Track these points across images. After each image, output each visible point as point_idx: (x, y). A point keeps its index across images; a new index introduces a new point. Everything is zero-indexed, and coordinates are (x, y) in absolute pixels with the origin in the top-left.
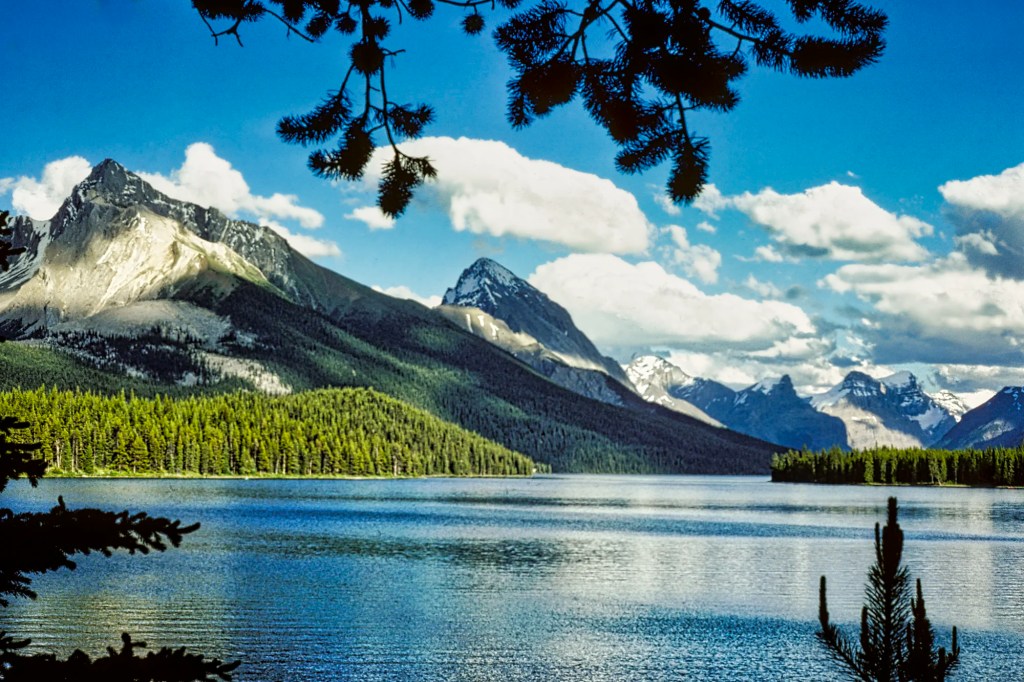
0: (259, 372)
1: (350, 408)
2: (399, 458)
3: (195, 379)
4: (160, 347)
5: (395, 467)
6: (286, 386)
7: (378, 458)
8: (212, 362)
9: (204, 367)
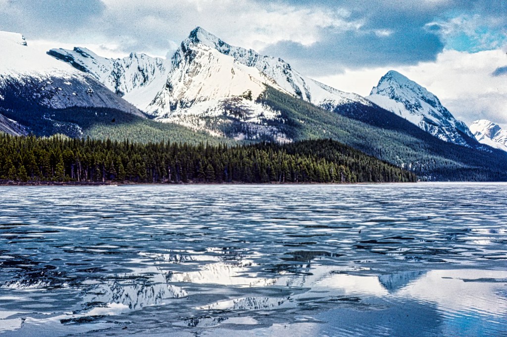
0: (276, 132)
1: (320, 148)
2: (343, 173)
3: (244, 136)
4: (226, 121)
5: (342, 178)
6: (289, 139)
7: (333, 173)
8: (252, 127)
9: (248, 130)
